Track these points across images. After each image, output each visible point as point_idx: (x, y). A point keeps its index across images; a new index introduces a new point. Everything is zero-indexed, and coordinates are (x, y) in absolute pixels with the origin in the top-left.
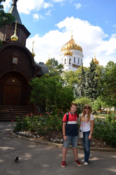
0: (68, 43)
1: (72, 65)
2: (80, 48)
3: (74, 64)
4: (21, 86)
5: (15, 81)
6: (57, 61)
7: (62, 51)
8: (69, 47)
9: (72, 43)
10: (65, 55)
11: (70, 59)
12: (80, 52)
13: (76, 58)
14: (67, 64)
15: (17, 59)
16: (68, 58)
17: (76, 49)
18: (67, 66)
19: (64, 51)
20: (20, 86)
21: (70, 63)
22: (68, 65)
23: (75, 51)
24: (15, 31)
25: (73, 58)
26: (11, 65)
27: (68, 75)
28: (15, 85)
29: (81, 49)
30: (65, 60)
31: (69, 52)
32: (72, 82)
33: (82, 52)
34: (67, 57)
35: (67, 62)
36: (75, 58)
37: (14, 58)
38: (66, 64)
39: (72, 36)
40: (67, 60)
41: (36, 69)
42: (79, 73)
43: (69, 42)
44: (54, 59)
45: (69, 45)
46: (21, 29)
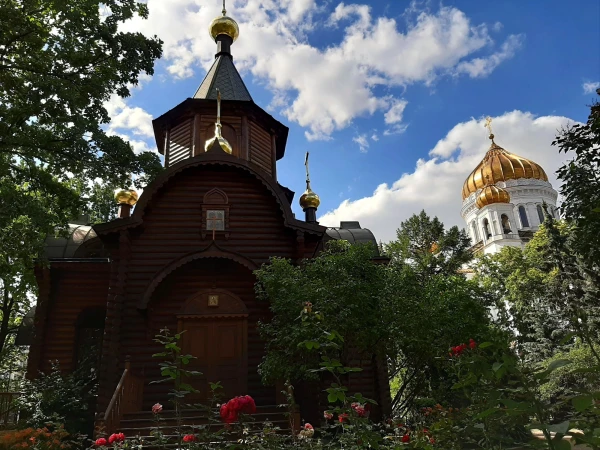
0: (481, 163)
1: (518, 237)
2: (534, 167)
3: (527, 229)
4: (246, 315)
5: (219, 299)
6: (436, 220)
7: (465, 196)
8: (488, 177)
9: (496, 159)
10: (480, 207)
11: (504, 218)
12: (540, 182)
13: (526, 207)
14: (497, 234)
15: (222, 212)
16: (495, 213)
17: (517, 178)
18: (495, 242)
19: (474, 194)
20: (243, 318)
21: (506, 231)
22: (501, 237)
23: (515, 182)
24: (218, 123)
25: (516, 209)
26: (202, 240)
27: (499, 265)
28: (219, 316)
29: (539, 169)
30: (486, 222)
31: (494, 192)
32: (521, 288)
33: (546, 179)
34: (492, 212)
35: (496, 228)
36: (522, 210)
37: (209, 212)
38: (492, 239)
39: (492, 137)
40: (494, 222)
41: (301, 238)
42: (541, 245)
43: (487, 158)
44: (423, 214)
45: (487, 171)
46: (245, 119)
